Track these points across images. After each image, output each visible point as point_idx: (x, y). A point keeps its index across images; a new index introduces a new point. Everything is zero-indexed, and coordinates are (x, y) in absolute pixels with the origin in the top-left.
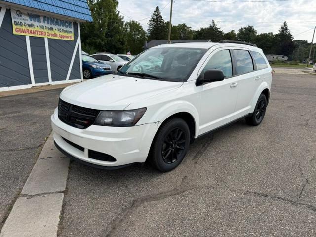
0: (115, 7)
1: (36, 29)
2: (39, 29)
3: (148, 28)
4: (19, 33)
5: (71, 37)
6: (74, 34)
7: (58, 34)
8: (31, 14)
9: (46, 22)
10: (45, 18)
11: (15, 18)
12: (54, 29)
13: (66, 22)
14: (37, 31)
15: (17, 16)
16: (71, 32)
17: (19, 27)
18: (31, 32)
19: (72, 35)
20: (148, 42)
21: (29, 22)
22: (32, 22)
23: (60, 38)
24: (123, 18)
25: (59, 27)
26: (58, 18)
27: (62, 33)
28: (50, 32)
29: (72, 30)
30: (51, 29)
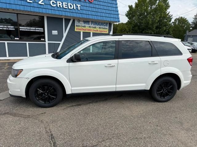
0: (166, 9)
1: (86, 28)
2: (88, 28)
3: (193, 21)
4: (78, 31)
5: (106, 31)
6: (109, 30)
7: (99, 30)
8: (85, 21)
9: (93, 24)
10: (92, 22)
11: (76, 23)
12: (97, 27)
13: (105, 23)
14: (87, 29)
15: (77, 23)
16: (107, 28)
17: (78, 27)
18: (84, 30)
19: (107, 30)
20: (189, 32)
21: (83, 25)
22: (85, 25)
23: (100, 32)
24: (172, 16)
25: (100, 26)
26: (100, 21)
27: (101, 30)
28: (94, 29)
29: (108, 27)
30: (95, 27)
